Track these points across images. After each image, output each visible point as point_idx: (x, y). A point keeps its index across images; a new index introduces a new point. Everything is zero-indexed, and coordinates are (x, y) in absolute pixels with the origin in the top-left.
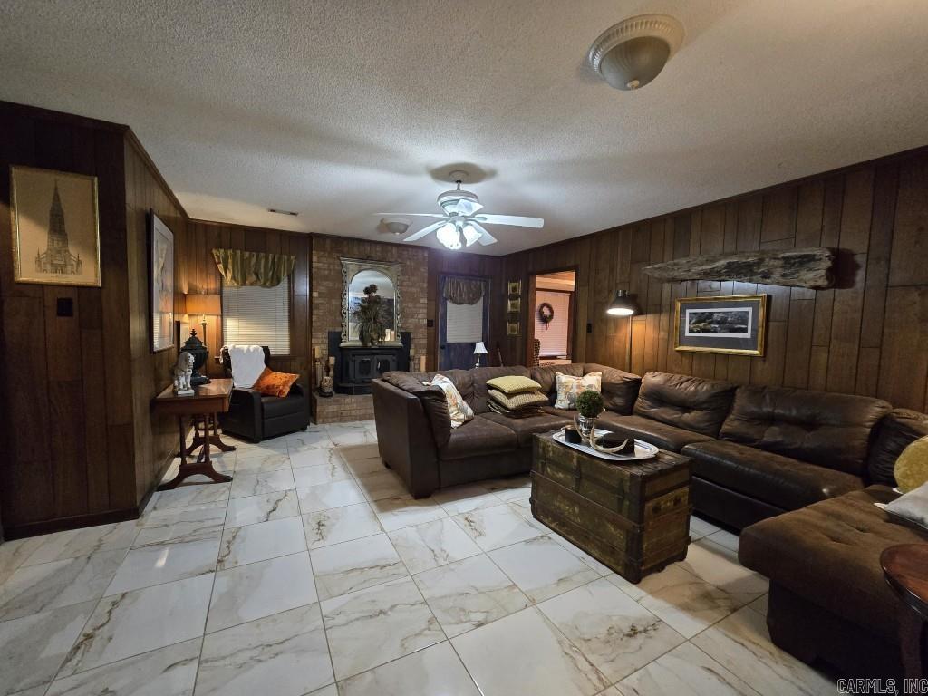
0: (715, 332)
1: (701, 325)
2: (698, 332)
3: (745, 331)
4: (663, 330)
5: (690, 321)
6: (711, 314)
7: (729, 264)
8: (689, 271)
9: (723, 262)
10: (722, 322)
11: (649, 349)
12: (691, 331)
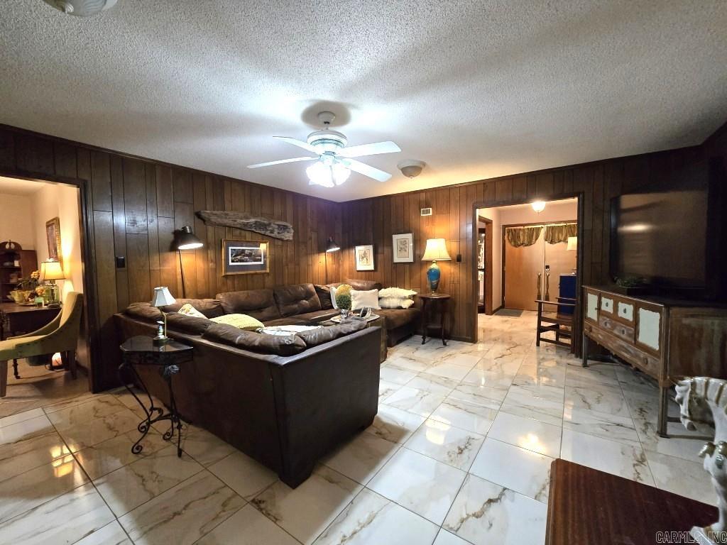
0: (246, 261)
1: (239, 257)
2: (237, 262)
3: (260, 260)
4: (212, 261)
5: (232, 255)
6: (243, 251)
7: (256, 222)
8: (235, 221)
9: (252, 220)
10: (250, 255)
11: (200, 276)
12: (233, 261)
